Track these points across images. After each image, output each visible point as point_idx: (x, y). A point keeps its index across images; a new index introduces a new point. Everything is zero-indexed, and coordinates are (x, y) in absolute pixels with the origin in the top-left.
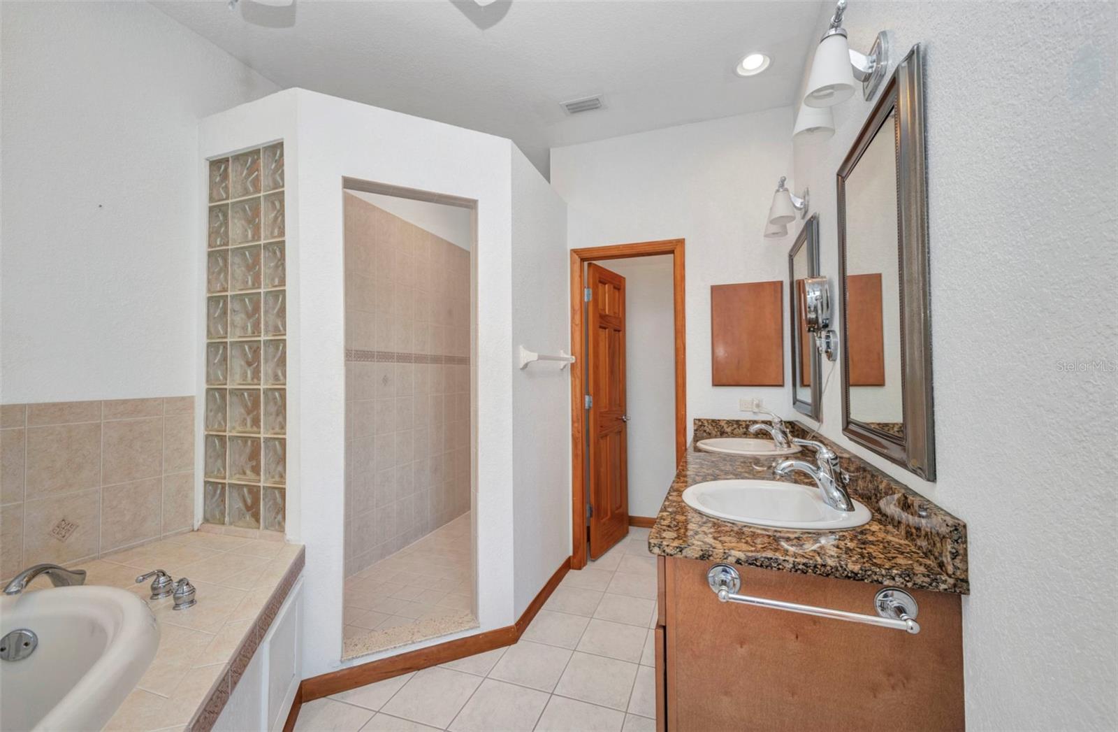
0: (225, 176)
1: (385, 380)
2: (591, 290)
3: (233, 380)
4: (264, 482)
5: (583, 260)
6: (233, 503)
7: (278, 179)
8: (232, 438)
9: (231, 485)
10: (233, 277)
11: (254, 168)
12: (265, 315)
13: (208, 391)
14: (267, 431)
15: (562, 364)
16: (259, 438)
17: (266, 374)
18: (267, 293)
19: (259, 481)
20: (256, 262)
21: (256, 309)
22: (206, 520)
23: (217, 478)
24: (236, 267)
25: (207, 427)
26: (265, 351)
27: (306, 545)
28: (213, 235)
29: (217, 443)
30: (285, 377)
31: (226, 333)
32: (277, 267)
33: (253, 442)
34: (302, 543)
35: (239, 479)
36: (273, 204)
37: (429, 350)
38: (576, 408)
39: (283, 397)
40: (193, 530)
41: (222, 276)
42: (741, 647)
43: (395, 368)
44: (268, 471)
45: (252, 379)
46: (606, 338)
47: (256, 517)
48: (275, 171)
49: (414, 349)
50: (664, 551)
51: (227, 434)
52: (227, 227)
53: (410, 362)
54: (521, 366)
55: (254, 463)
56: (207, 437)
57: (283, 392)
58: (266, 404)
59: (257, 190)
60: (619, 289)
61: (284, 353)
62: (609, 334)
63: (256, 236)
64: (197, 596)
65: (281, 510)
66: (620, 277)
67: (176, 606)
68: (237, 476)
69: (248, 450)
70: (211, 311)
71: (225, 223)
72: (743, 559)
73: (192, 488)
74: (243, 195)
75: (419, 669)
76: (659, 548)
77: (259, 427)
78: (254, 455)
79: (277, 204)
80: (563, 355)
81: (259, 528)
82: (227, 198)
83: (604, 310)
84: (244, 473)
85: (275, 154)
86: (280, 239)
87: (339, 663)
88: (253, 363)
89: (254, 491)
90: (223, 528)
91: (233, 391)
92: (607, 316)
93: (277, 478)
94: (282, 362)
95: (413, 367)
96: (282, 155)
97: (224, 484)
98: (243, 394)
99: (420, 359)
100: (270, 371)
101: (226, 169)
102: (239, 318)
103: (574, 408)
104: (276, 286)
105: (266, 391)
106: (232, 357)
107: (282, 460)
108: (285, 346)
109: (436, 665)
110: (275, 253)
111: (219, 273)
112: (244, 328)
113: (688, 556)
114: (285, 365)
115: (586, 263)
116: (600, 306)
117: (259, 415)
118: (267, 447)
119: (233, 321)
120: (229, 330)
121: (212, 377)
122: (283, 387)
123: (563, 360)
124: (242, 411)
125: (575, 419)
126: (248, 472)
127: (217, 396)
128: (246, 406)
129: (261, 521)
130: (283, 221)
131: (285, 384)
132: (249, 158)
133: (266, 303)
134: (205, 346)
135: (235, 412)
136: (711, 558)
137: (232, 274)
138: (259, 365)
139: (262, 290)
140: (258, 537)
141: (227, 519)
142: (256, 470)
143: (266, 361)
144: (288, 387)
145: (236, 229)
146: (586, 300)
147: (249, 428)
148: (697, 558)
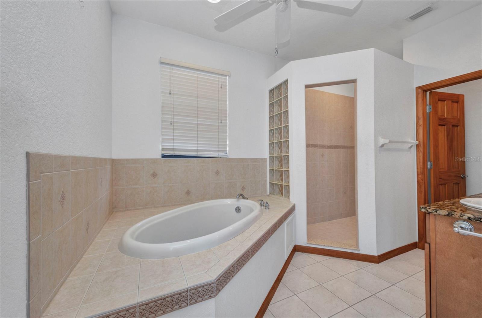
0: (273, 94)
1: (323, 155)
2: (431, 107)
3: (276, 153)
4: (284, 183)
5: (425, 91)
6: (277, 190)
7: (287, 91)
8: (276, 170)
9: (276, 184)
10: (275, 123)
11: (280, 90)
12: (283, 133)
13: (270, 157)
14: (284, 168)
15: (410, 145)
16: (282, 170)
17: (284, 151)
18: (284, 127)
19: (283, 183)
20: (281, 117)
21: (281, 132)
22: (270, 193)
23: (272, 181)
24: (276, 120)
25: (270, 167)
26: (284, 144)
27: (296, 204)
28: (271, 112)
29: (272, 171)
30: (289, 151)
31: (274, 140)
32: (286, 118)
33: (281, 171)
34: (294, 203)
35: (278, 182)
36: (285, 99)
37: (341, 144)
38: (420, 168)
39: (288, 158)
40: (267, 196)
41: (273, 123)
42: (474, 259)
43: (326, 151)
44: (285, 180)
45: (281, 153)
46: (445, 131)
47: (282, 194)
48: (286, 89)
49: (334, 143)
50: (427, 211)
51: (275, 169)
52: (274, 109)
53: (332, 149)
54: (380, 145)
55: (281, 178)
56: (270, 170)
57: (288, 156)
58: (284, 160)
59: (281, 96)
60: (457, 102)
61: (288, 144)
62: (447, 129)
63: (281, 110)
64: (270, 207)
65: (288, 192)
66: (458, 95)
67: (266, 208)
68: (277, 181)
69: (280, 174)
70: (270, 134)
71: (273, 108)
72: (472, 218)
73: (267, 184)
74: (278, 98)
75: (334, 257)
76: (425, 209)
77: (282, 167)
78: (281, 175)
79: (286, 99)
80: (409, 140)
81: (283, 197)
82: (274, 100)
83: (444, 115)
84: (279, 181)
85: (286, 84)
86: (287, 110)
87: (306, 244)
88: (280, 148)
89: (281, 186)
90: (274, 196)
91: (276, 157)
92: (446, 118)
93: (287, 183)
94: (288, 147)
95: (334, 150)
96: (287, 83)
97: (274, 183)
98: (278, 157)
99: (337, 147)
100: (285, 150)
101: (273, 92)
102: (277, 135)
103: (419, 167)
104: (286, 124)
105: (284, 156)
106: (275, 146)
107: (288, 177)
108: (289, 142)
109: (340, 258)
110: (286, 114)
111: (272, 122)
112: (278, 138)
113: (440, 214)
114: (289, 148)
115: (428, 93)
116: (440, 113)
117: (282, 163)
118: (285, 173)
119: (275, 136)
120: (275, 139)
121: (271, 153)
122: (288, 155)
123: (410, 143)
124: (278, 162)
125: (419, 173)
126: (280, 180)
127: (272, 158)
128: (279, 161)
129: (284, 195)
130: (288, 104)
131: (289, 154)
132: (279, 87)
133: (284, 129)
134: (269, 144)
135: (276, 163)
136: (453, 216)
137: (275, 122)
138: (282, 149)
139: (282, 126)
140: (283, 199)
141: (275, 193)
142: (282, 180)
143: (284, 147)
144: (290, 155)
145: (276, 108)
146: (428, 111)
147: (280, 168)
148: (445, 215)
